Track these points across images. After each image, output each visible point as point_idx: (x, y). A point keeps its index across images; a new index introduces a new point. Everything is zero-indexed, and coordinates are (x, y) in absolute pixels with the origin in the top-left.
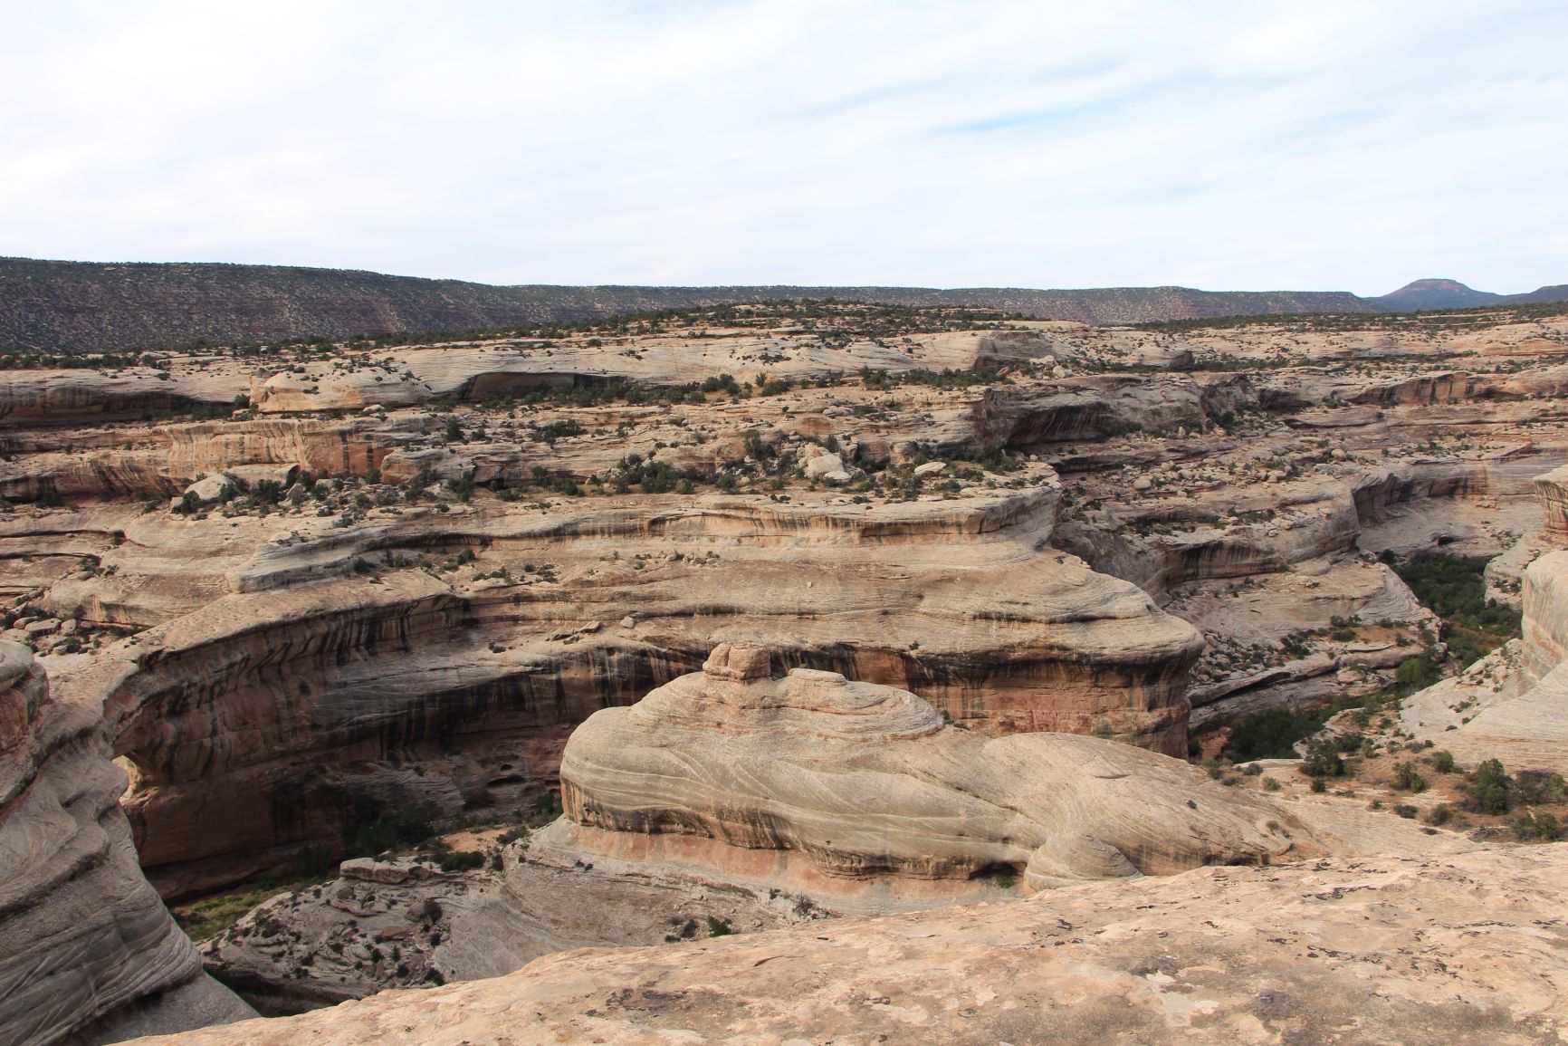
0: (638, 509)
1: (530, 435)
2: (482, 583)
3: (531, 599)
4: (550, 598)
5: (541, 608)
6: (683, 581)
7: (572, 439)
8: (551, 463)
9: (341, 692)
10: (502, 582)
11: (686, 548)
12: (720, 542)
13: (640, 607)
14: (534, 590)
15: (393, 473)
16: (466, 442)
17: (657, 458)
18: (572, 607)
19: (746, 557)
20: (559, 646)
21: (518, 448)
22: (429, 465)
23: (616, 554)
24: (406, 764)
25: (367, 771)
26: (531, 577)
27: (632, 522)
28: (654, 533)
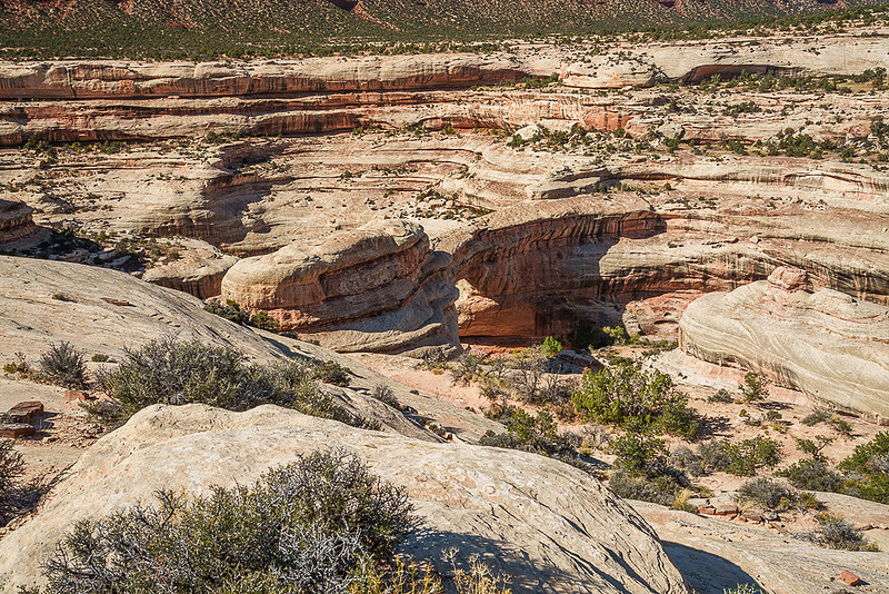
0: (779, 167)
1: (722, 111)
3: (698, 218)
4: (710, 219)
5: (703, 224)
6: (797, 218)
7: (749, 115)
8: (733, 131)
9: (579, 259)
10: (682, 206)
11: (807, 196)
12: (830, 194)
14: (701, 213)
15: (631, 131)
16: (680, 114)
17: (804, 132)
18: (722, 226)
19: (846, 205)
20: (709, 249)
22: (654, 128)
23: (758, 195)
24: (610, 304)
25: (590, 304)
26: (701, 204)
27: (774, 175)
28: (787, 184)
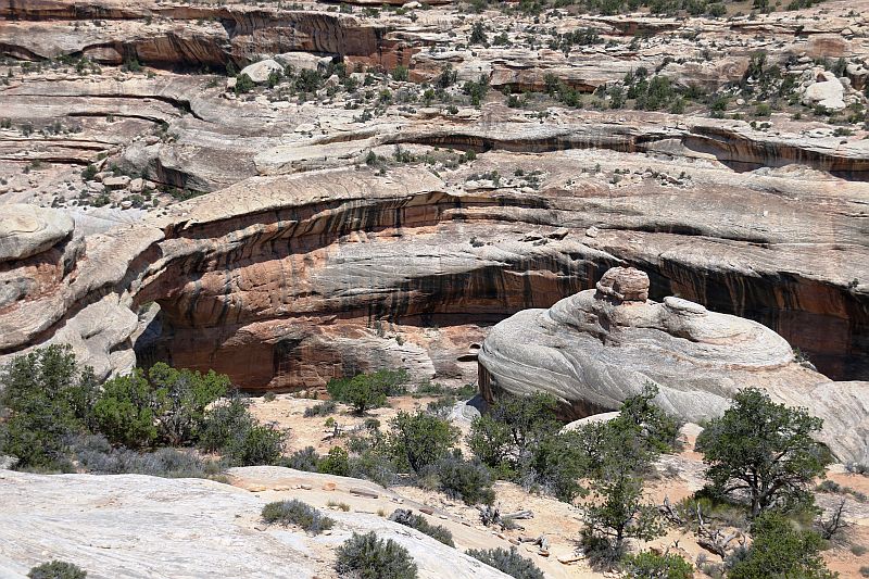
0: (628, 125)
1: (549, 42)
2: (473, 184)
3: (513, 202)
4: (530, 203)
5: (522, 211)
6: (651, 198)
7: (586, 48)
8: (563, 71)
9: (340, 267)
10: (490, 184)
11: (664, 167)
13: (608, 219)
14: (517, 194)
15: (418, 71)
16: (487, 46)
17: (664, 73)
18: (547, 212)
20: (529, 247)
21: (534, 54)
22: (450, 66)
23: (598, 166)
24: (390, 334)
25: (356, 335)
26: (518, 182)
27: (620, 137)
28: (638, 150)
